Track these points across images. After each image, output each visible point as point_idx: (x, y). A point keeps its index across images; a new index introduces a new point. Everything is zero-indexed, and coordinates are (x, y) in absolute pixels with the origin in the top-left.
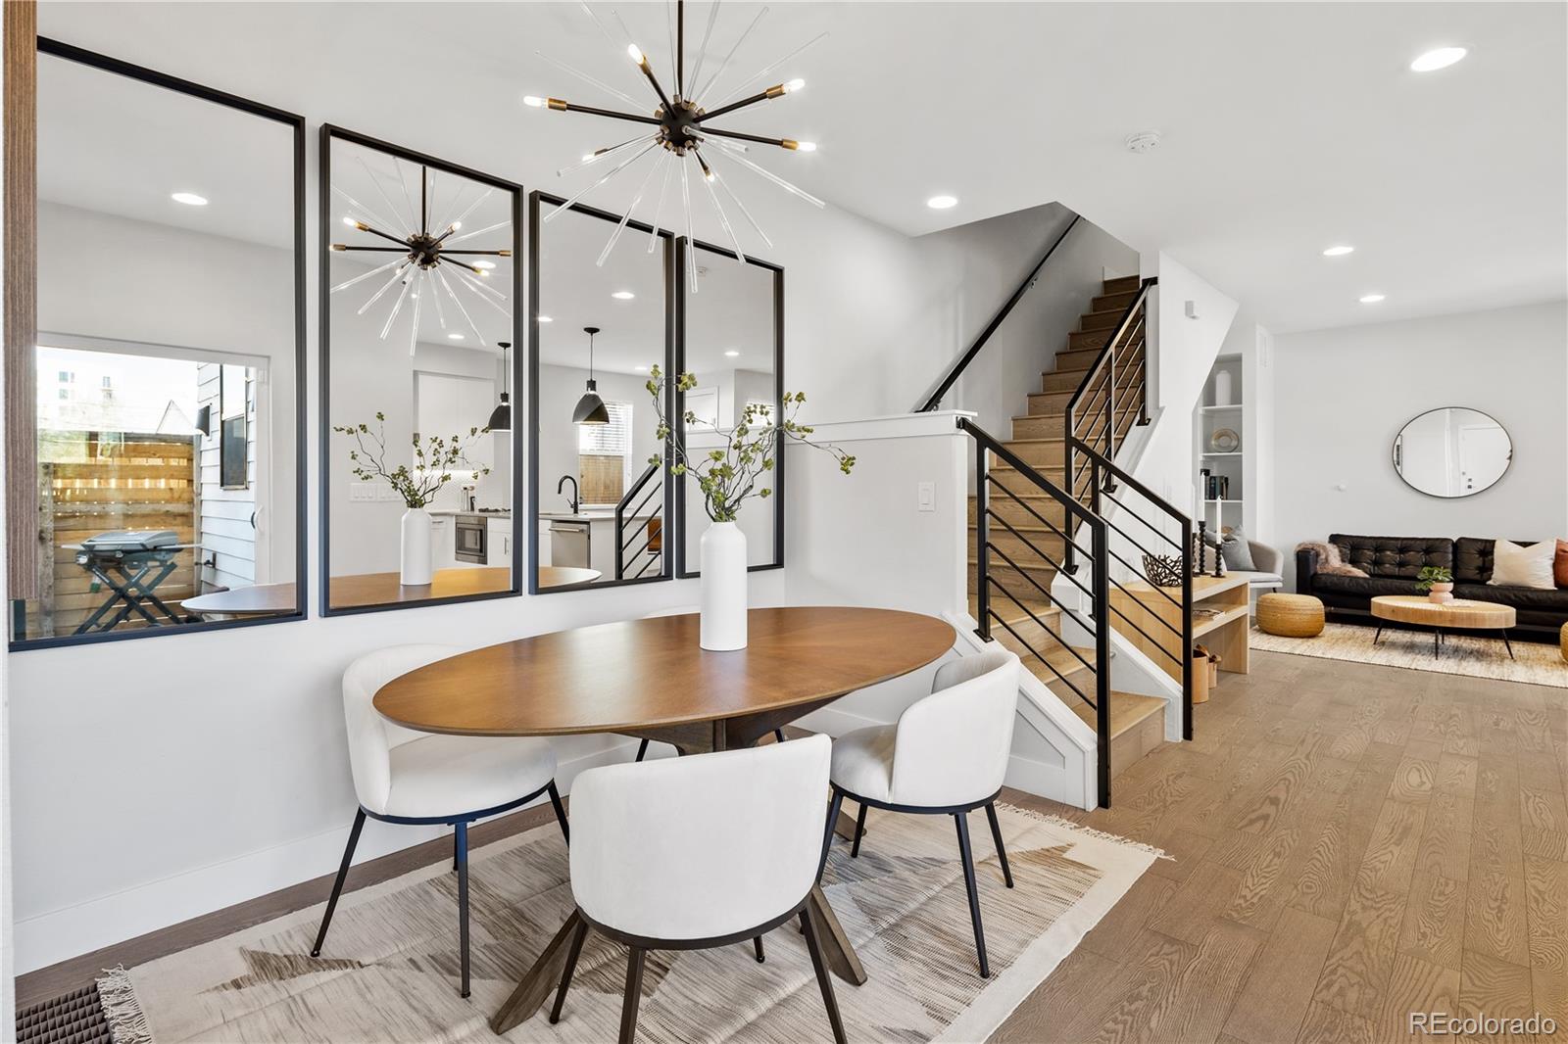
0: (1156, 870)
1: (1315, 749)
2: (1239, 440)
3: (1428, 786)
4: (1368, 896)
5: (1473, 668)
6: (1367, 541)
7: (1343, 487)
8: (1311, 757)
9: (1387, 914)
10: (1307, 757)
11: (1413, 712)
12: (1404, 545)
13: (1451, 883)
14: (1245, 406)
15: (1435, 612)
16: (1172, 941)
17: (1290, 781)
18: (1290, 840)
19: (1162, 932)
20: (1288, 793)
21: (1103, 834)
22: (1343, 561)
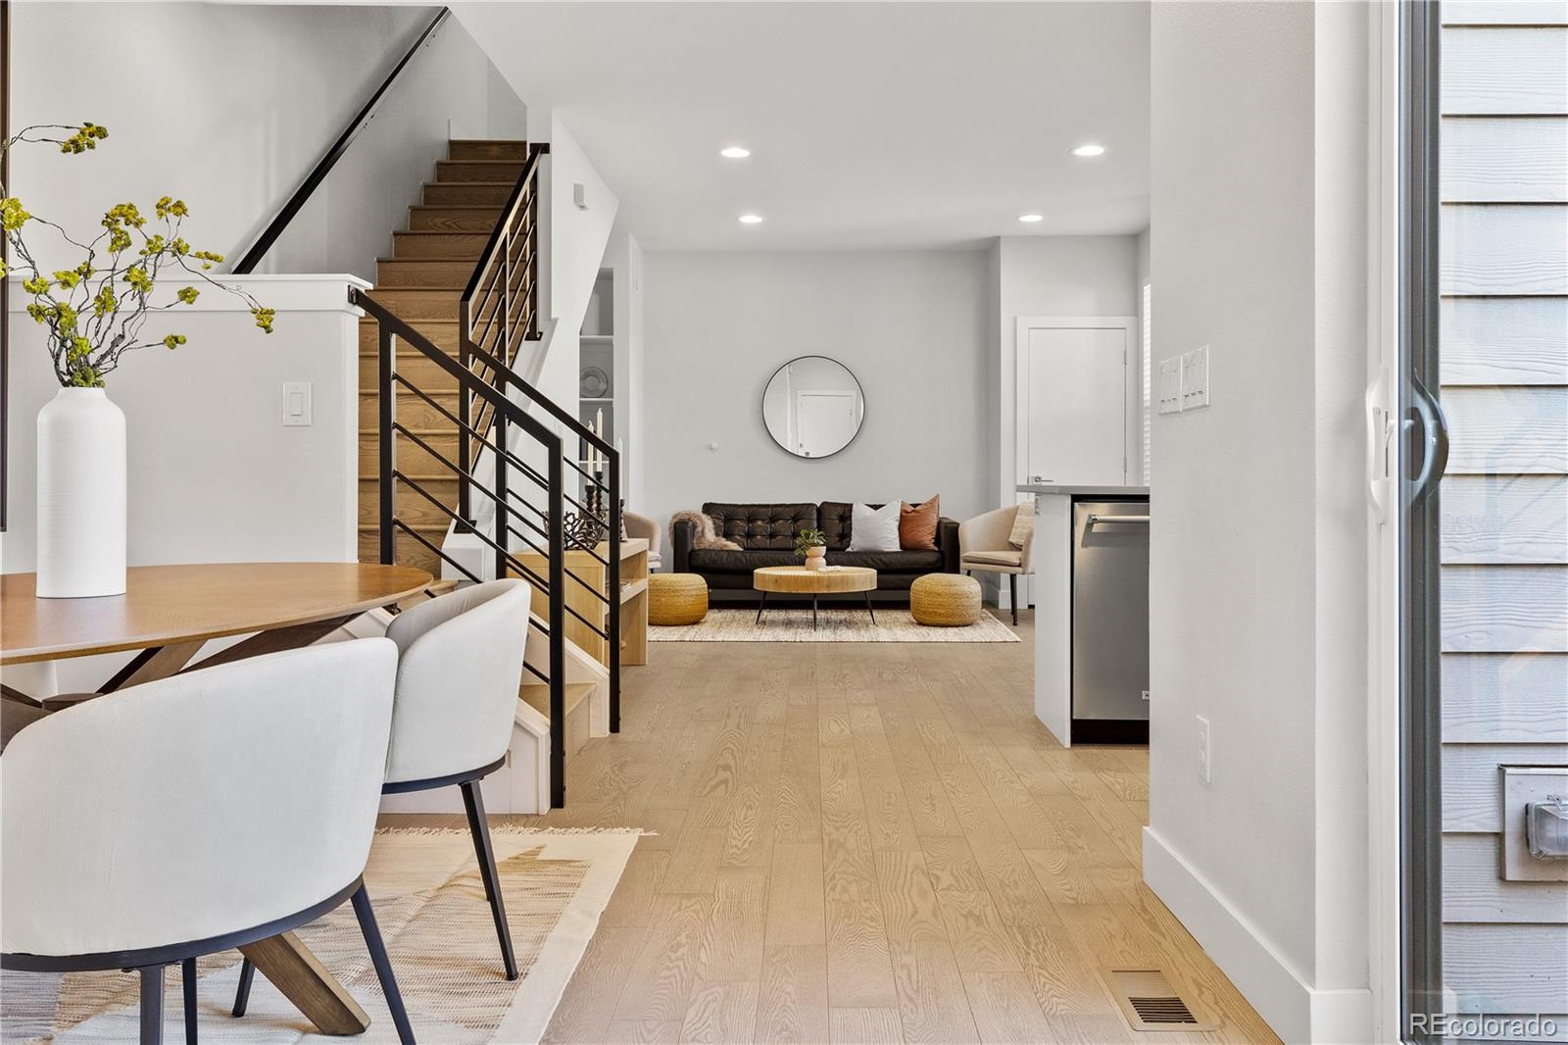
0: (642, 846)
1: (742, 721)
2: (609, 382)
3: (848, 731)
4: (836, 819)
5: (847, 635)
6: (740, 510)
7: (715, 445)
8: (742, 727)
9: (855, 828)
10: (738, 726)
11: (812, 676)
12: (775, 513)
13: (893, 795)
14: (616, 338)
15: (814, 577)
16: (689, 896)
17: (732, 750)
18: (754, 793)
19: (676, 892)
20: (734, 758)
21: (570, 830)
22: (717, 535)
